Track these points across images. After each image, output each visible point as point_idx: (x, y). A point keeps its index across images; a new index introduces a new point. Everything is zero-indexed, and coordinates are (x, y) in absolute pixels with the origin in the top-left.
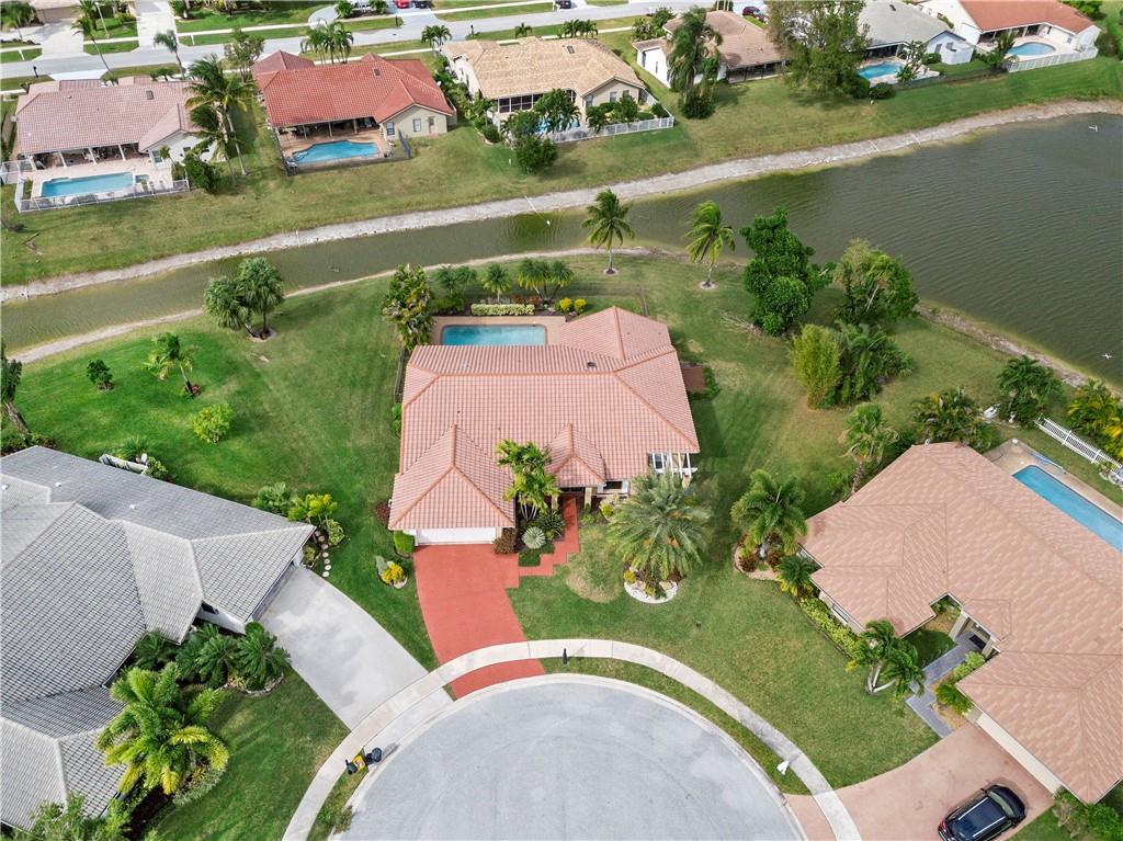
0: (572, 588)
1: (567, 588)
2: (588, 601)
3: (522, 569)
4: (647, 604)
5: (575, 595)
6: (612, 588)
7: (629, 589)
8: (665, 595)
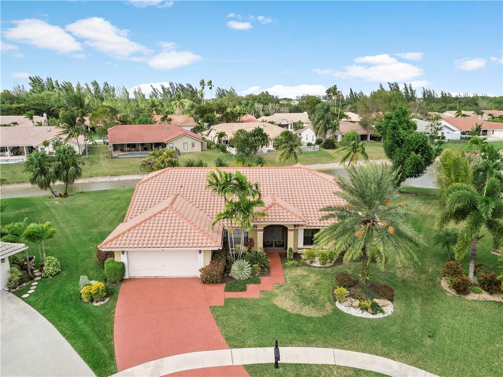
0: (280, 306)
1: (276, 307)
2: (298, 315)
3: (227, 293)
4: (365, 318)
5: (284, 311)
6: (323, 306)
7: (341, 307)
8: (382, 312)
